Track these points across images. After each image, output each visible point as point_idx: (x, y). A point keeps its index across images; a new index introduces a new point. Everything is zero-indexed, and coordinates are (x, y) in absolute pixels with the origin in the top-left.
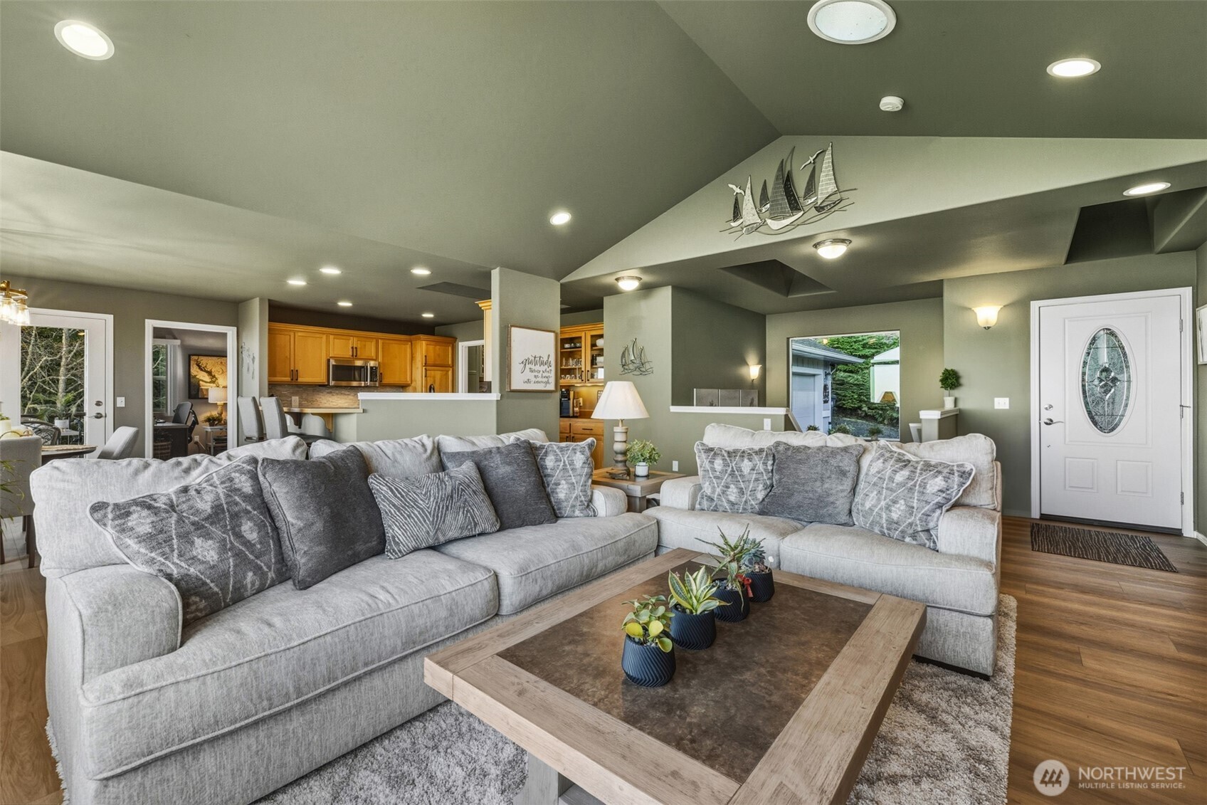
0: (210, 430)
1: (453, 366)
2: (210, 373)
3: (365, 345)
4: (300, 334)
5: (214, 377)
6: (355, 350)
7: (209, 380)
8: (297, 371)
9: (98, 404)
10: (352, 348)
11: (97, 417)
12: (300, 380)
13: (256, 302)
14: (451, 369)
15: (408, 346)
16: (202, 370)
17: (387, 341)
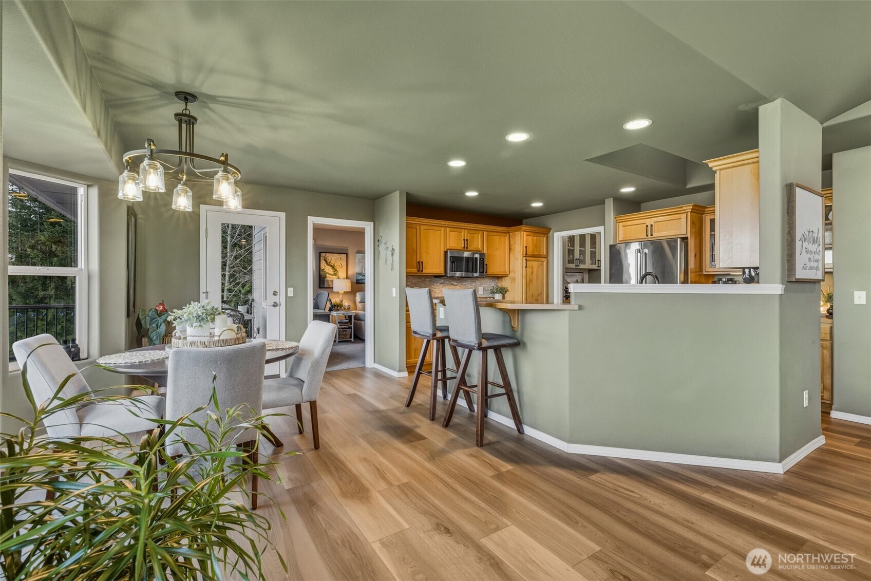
0: (336, 315)
1: (547, 257)
2: (333, 267)
3: (474, 237)
4: (423, 227)
5: (336, 270)
6: (466, 241)
7: (332, 273)
8: (422, 262)
9: (275, 293)
10: (464, 240)
11: (274, 306)
12: (425, 271)
13: (397, 195)
14: (546, 259)
15: (507, 238)
16: (328, 265)
17: (491, 233)
